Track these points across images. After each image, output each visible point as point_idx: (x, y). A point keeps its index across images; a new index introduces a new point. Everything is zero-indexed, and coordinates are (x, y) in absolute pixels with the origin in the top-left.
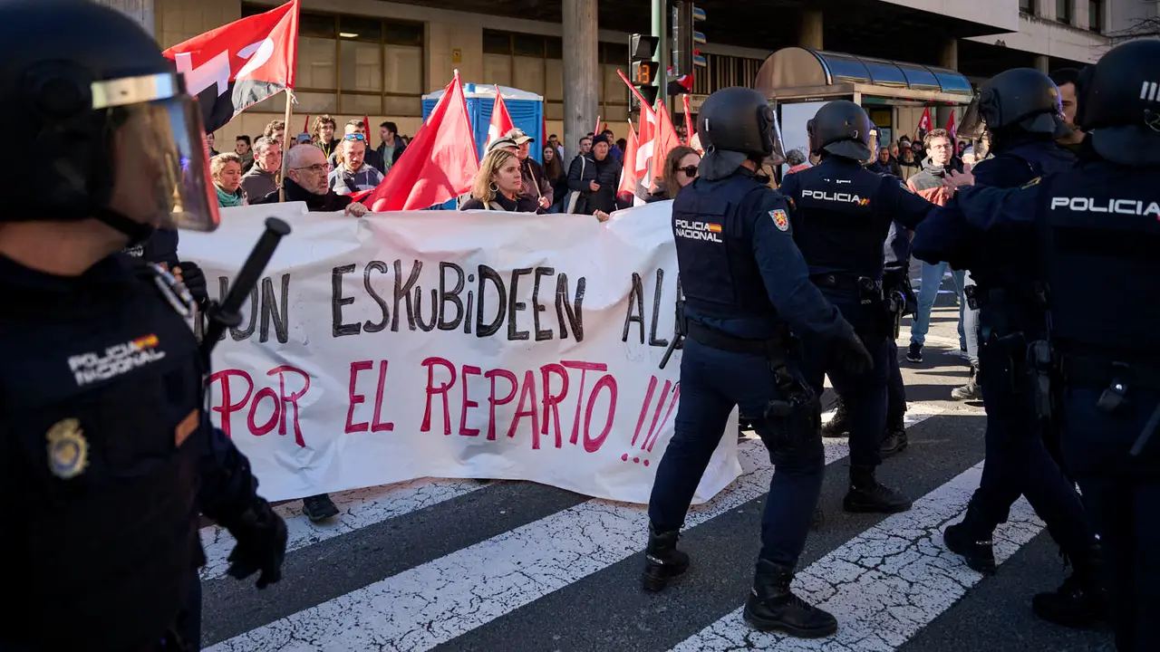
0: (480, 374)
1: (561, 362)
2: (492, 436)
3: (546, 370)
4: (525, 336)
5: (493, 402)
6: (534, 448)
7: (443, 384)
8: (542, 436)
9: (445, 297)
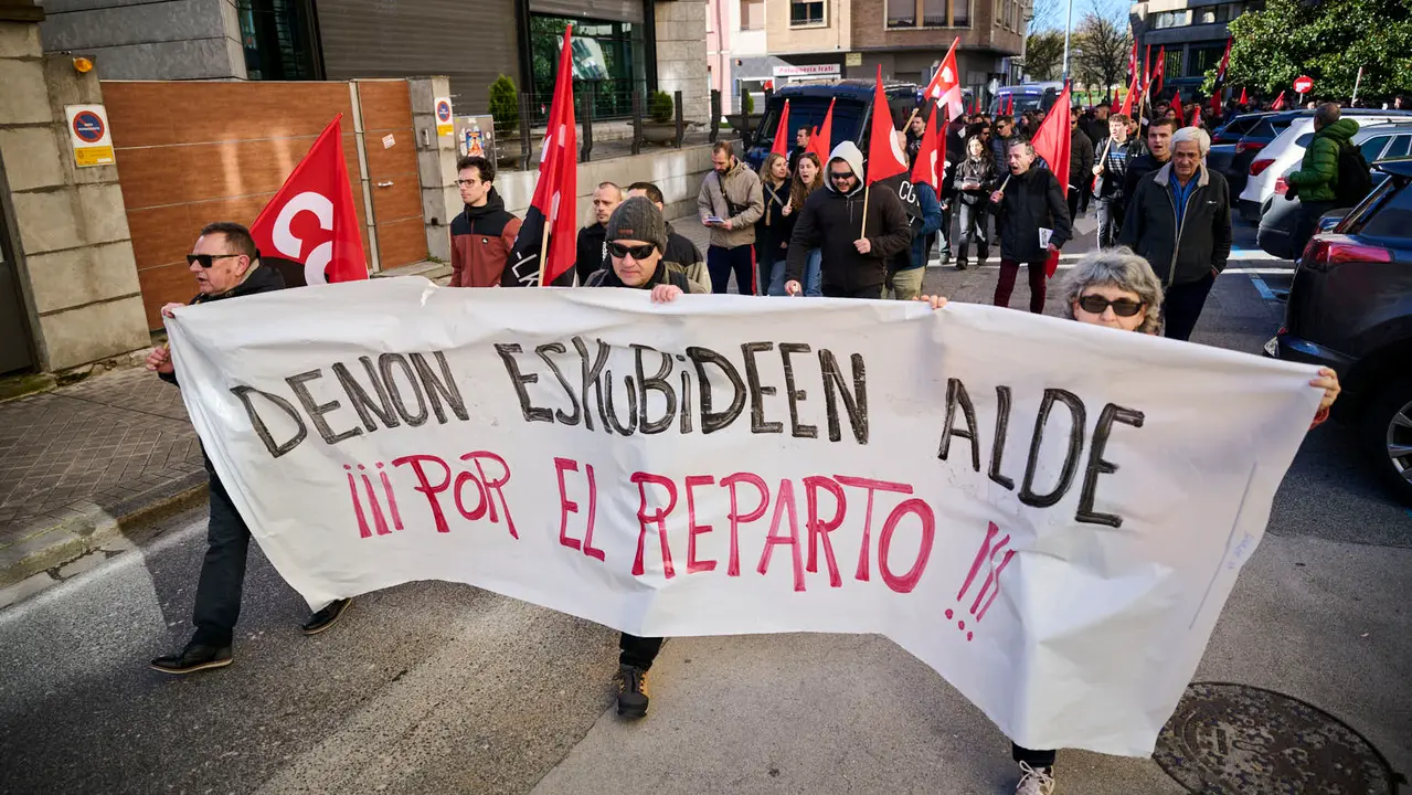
0: (712, 483)
1: (835, 476)
2: (734, 570)
3: (812, 483)
4: (777, 428)
5: (735, 518)
6: (797, 589)
7: (659, 511)
8: (807, 575)
9: (646, 385)
